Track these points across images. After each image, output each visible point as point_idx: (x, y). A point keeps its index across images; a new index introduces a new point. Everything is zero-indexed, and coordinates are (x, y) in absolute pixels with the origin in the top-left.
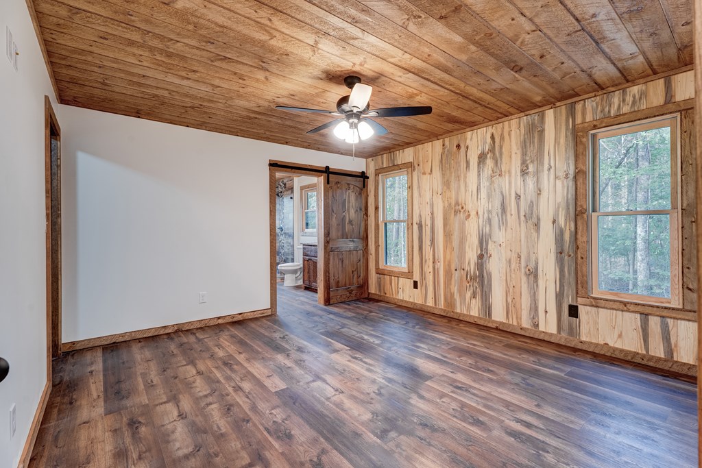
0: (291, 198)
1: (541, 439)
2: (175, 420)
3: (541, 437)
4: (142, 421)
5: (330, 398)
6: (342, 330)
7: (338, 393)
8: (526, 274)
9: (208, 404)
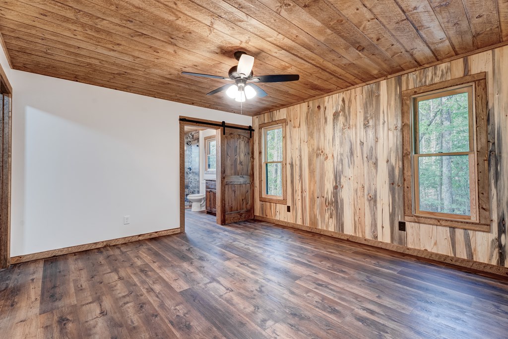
0: (198, 146)
1: (382, 322)
2: (97, 317)
3: (381, 321)
4: (70, 319)
5: (222, 296)
6: (234, 243)
7: (228, 291)
8: (368, 199)
9: (125, 304)
